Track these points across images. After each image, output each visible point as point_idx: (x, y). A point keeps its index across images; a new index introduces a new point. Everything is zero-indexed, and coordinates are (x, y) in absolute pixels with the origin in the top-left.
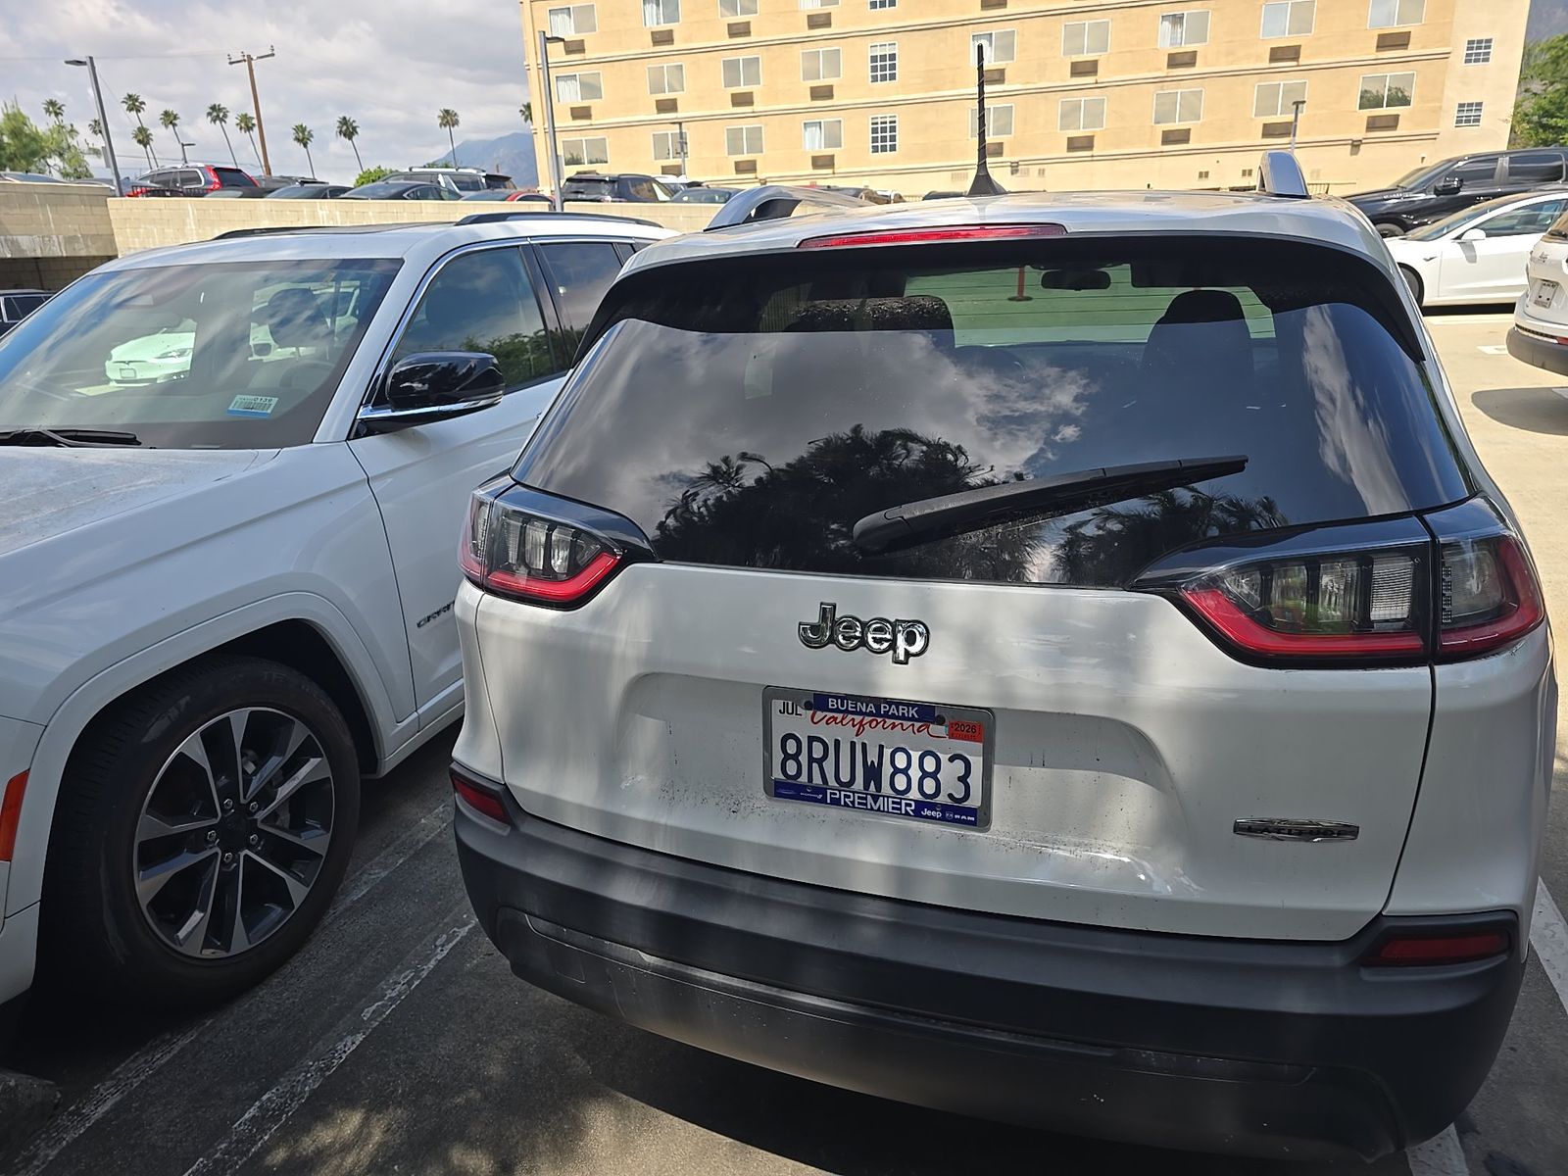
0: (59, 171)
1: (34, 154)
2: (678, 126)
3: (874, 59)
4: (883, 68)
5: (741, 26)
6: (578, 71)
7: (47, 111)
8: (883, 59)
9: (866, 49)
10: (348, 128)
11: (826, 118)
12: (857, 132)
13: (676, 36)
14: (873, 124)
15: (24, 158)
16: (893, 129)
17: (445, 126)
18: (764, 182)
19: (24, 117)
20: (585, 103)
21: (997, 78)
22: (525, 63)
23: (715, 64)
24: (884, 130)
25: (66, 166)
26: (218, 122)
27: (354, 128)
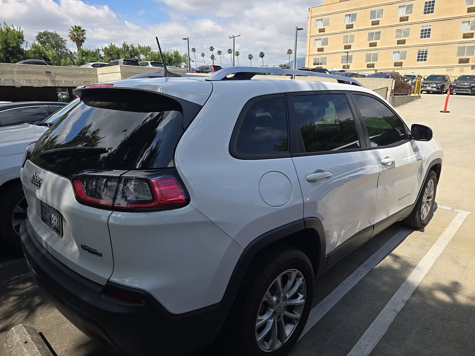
0: (184, 66)
1: (179, 61)
2: (347, 53)
3: (422, 31)
4: (425, 33)
5: (376, 22)
6: (322, 37)
7: (192, 50)
8: (426, 30)
9: (420, 27)
10: (262, 55)
11: (401, 50)
12: (413, 54)
13: (354, 26)
14: (419, 52)
15: (176, 62)
16: (426, 54)
17: (288, 54)
18: (376, 71)
19: (178, 52)
20: (322, 47)
21: (470, 36)
22: (307, 36)
23: (366, 34)
24: (422, 54)
25: (186, 65)
26: (230, 53)
27: (264, 55)
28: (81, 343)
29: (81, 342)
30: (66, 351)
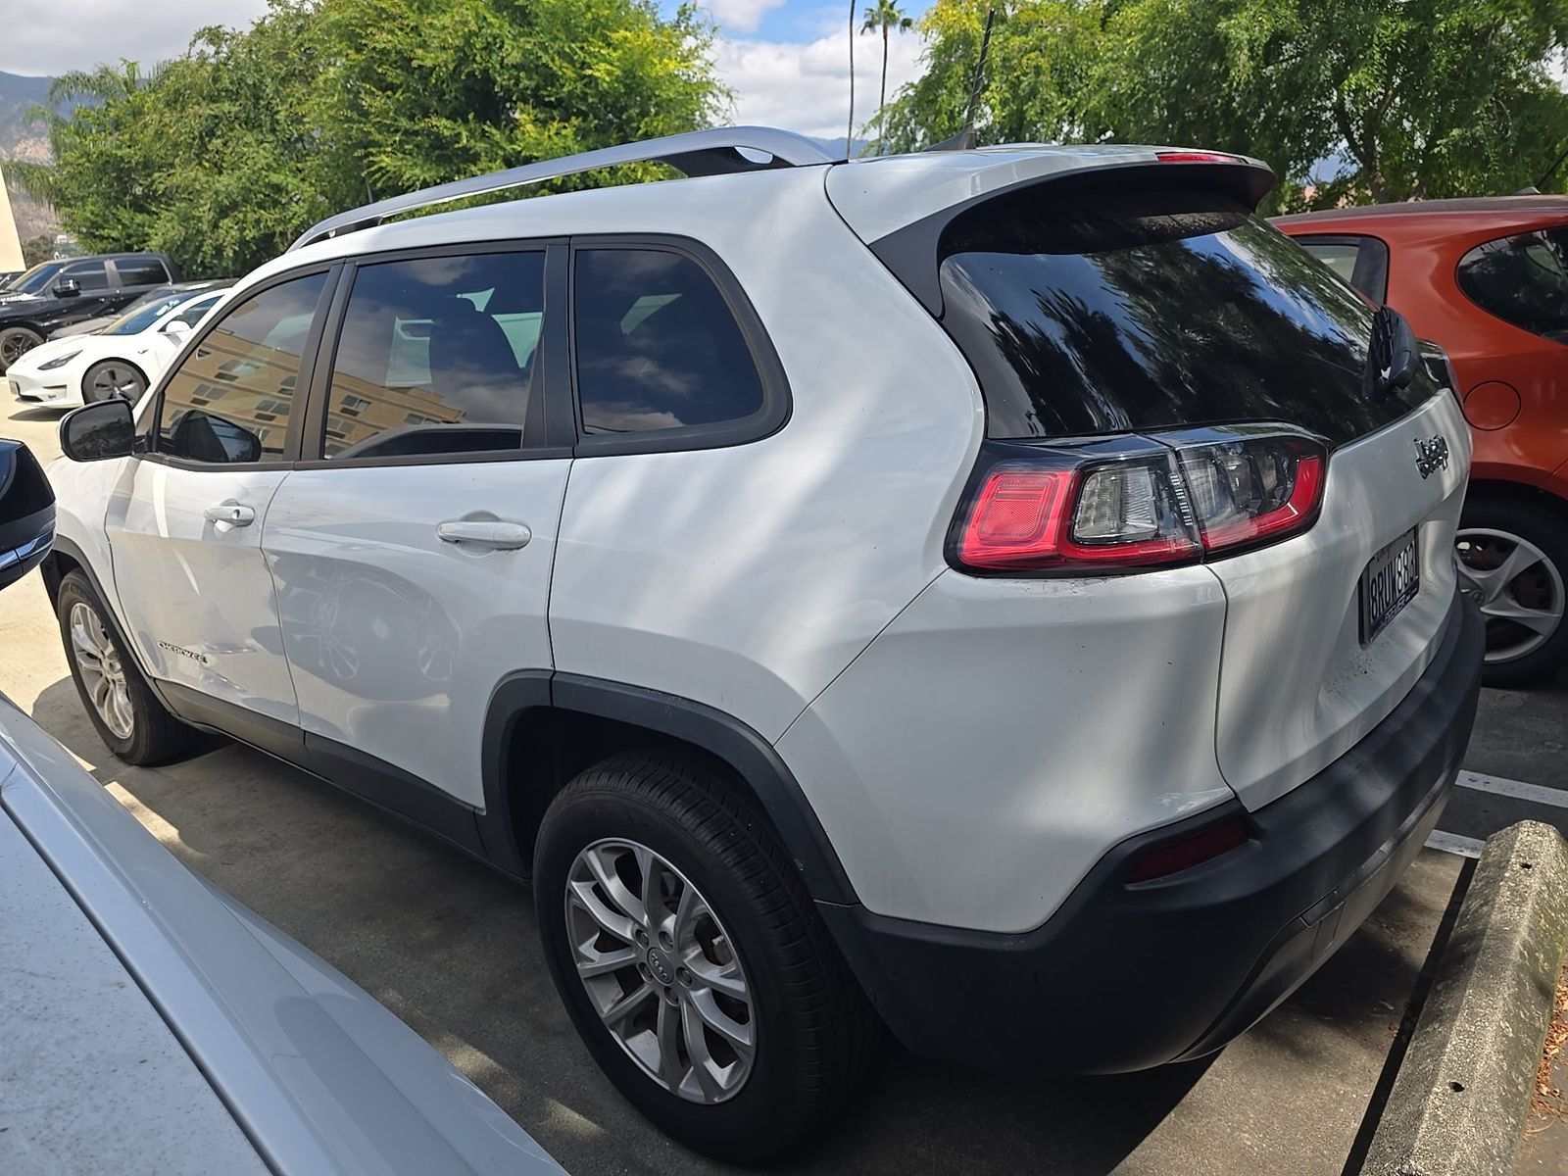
28: (1289, 1057)
29: (1286, 1059)
30: (1343, 1078)
